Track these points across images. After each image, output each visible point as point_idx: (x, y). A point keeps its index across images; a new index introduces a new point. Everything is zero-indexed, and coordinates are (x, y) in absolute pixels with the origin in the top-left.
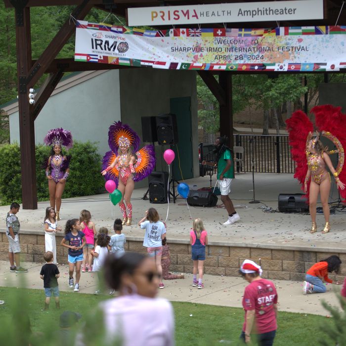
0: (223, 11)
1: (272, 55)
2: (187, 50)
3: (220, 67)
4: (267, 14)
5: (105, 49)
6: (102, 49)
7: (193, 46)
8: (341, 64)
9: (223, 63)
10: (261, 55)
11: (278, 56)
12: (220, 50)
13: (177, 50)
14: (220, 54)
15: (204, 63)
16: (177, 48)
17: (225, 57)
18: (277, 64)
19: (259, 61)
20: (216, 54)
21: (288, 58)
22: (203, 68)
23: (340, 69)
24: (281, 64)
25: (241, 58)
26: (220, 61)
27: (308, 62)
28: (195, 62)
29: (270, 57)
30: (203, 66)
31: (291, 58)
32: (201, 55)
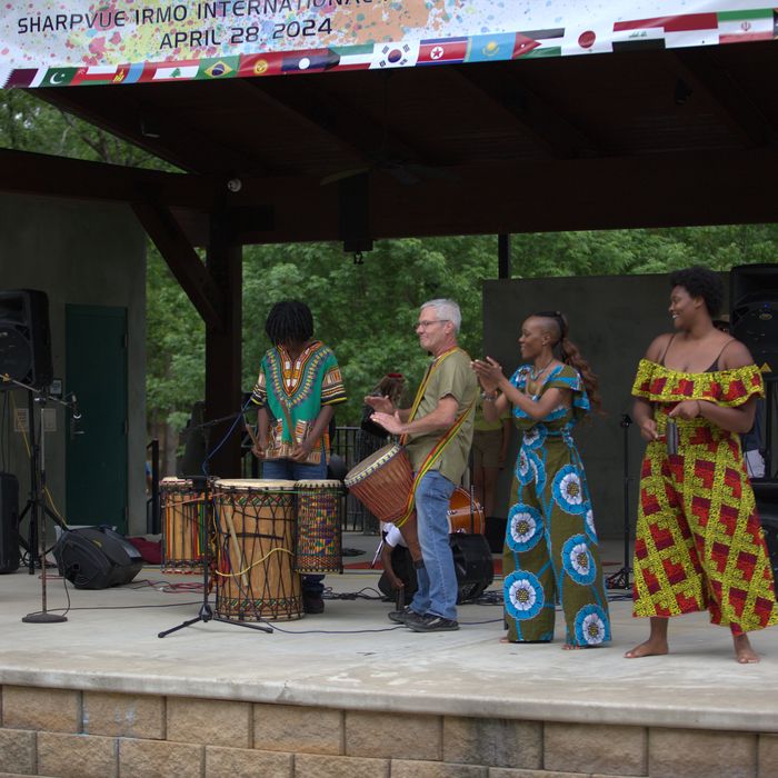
1: (361, 17)
2: (67, 24)
3: (177, 72)
7: (92, 8)
8: (619, 27)
9: (190, 56)
10: (320, 20)
11: (385, 17)
12: (180, 13)
13: (35, 28)
14: (178, 26)
15: (124, 62)
16: (35, 21)
17: (196, 38)
18: (378, 48)
19: (316, 41)
20: (166, 28)
21: (420, 23)
22: (118, 79)
23: (614, 44)
24: (393, 46)
25: (251, 33)
26: (178, 52)
27: (493, 32)
28: (92, 62)
29: (355, 22)
30: (118, 71)
31: (431, 19)
32: (116, 39)
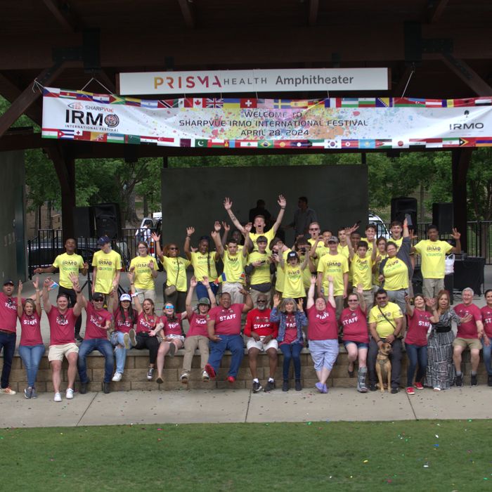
0: (256, 79)
1: (319, 130)
2: (202, 124)
3: (249, 144)
4: (315, 83)
5: (88, 123)
6: (82, 122)
7: (211, 119)
8: (411, 140)
9: (253, 139)
10: (304, 130)
11: (328, 131)
12: (249, 124)
13: (188, 124)
14: (248, 128)
15: (227, 139)
16: (188, 122)
17: (255, 133)
18: (326, 141)
19: (303, 137)
20: (243, 128)
21: (341, 133)
22: (226, 145)
23: (410, 146)
24: (331, 141)
25: (278, 133)
26: (248, 137)
27: (367, 138)
28: (214, 138)
29: (317, 132)
30: (225, 143)
31: (345, 133)
32: (222, 130)
